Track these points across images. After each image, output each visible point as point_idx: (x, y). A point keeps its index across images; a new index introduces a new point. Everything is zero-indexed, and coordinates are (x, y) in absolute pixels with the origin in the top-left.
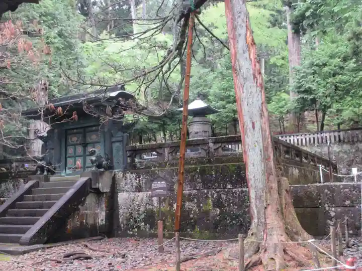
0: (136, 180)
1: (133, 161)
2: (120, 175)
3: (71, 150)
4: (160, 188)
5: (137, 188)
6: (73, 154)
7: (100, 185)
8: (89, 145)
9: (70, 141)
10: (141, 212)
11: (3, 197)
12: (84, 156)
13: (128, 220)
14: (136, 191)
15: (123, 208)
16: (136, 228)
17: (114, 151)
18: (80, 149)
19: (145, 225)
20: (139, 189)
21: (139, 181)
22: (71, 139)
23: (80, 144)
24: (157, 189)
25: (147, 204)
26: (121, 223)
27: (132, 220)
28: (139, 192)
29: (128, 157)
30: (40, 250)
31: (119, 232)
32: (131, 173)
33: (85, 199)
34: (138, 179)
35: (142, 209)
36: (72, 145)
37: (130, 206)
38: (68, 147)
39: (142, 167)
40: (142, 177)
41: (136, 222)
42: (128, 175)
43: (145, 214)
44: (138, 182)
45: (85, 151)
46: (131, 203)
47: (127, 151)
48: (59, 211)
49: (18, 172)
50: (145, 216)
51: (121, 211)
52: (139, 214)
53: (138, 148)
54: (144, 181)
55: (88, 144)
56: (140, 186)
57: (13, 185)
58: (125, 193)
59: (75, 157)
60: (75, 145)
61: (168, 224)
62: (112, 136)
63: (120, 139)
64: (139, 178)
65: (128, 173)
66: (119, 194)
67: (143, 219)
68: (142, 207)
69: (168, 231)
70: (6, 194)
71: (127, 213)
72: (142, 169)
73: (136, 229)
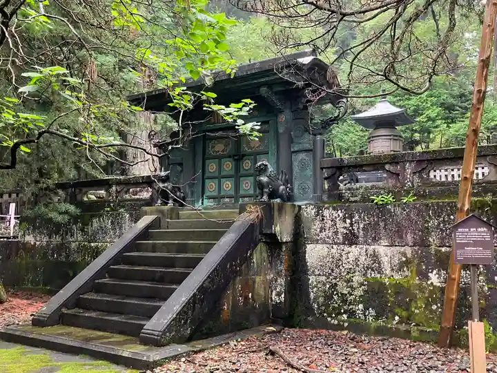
0: (345, 222)
1: (335, 186)
2: (309, 212)
3: (212, 167)
4: (476, 244)
5: (346, 237)
6: (217, 174)
7: (278, 229)
8: (245, 158)
9: (210, 151)
10: (355, 284)
11: (96, 242)
12: (237, 176)
13: (329, 297)
14: (344, 244)
15: (317, 273)
16: (345, 312)
17: (296, 169)
18: (228, 166)
19: (366, 308)
20: (351, 239)
21: (351, 224)
22: (213, 147)
23: (230, 157)
24: (467, 245)
25: (368, 268)
26: (314, 302)
27: (336, 297)
28: (350, 245)
29: (326, 179)
30: (183, 359)
31: (310, 319)
32: (334, 209)
33: (251, 254)
34: (348, 221)
35: (357, 278)
36: (214, 158)
37: (332, 270)
38: (207, 162)
39: (355, 199)
40: (357, 217)
41: (345, 301)
42: (326, 213)
43: (365, 288)
44: (348, 225)
45: (237, 168)
46: (333, 266)
47: (322, 169)
48: (212, 277)
49: (120, 201)
50: (365, 291)
51: (312, 279)
52: (351, 287)
53: (346, 162)
54: (361, 226)
55: (244, 156)
56: (354, 234)
57: (112, 223)
58: (319, 246)
59: (219, 177)
60: (220, 158)
61: (417, 311)
62: (291, 141)
63: (307, 146)
64: (351, 217)
65: (328, 208)
66: (308, 246)
67: (361, 296)
68: (357, 273)
69: (417, 325)
70: (100, 236)
71: (324, 285)
72: (355, 202)
73: (345, 316)
